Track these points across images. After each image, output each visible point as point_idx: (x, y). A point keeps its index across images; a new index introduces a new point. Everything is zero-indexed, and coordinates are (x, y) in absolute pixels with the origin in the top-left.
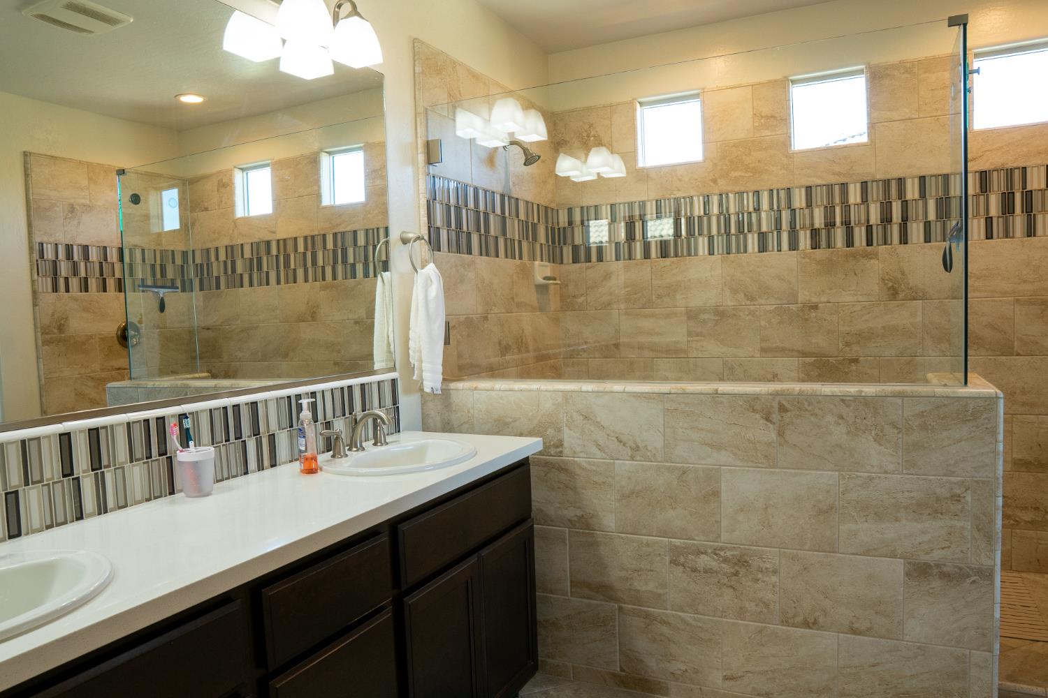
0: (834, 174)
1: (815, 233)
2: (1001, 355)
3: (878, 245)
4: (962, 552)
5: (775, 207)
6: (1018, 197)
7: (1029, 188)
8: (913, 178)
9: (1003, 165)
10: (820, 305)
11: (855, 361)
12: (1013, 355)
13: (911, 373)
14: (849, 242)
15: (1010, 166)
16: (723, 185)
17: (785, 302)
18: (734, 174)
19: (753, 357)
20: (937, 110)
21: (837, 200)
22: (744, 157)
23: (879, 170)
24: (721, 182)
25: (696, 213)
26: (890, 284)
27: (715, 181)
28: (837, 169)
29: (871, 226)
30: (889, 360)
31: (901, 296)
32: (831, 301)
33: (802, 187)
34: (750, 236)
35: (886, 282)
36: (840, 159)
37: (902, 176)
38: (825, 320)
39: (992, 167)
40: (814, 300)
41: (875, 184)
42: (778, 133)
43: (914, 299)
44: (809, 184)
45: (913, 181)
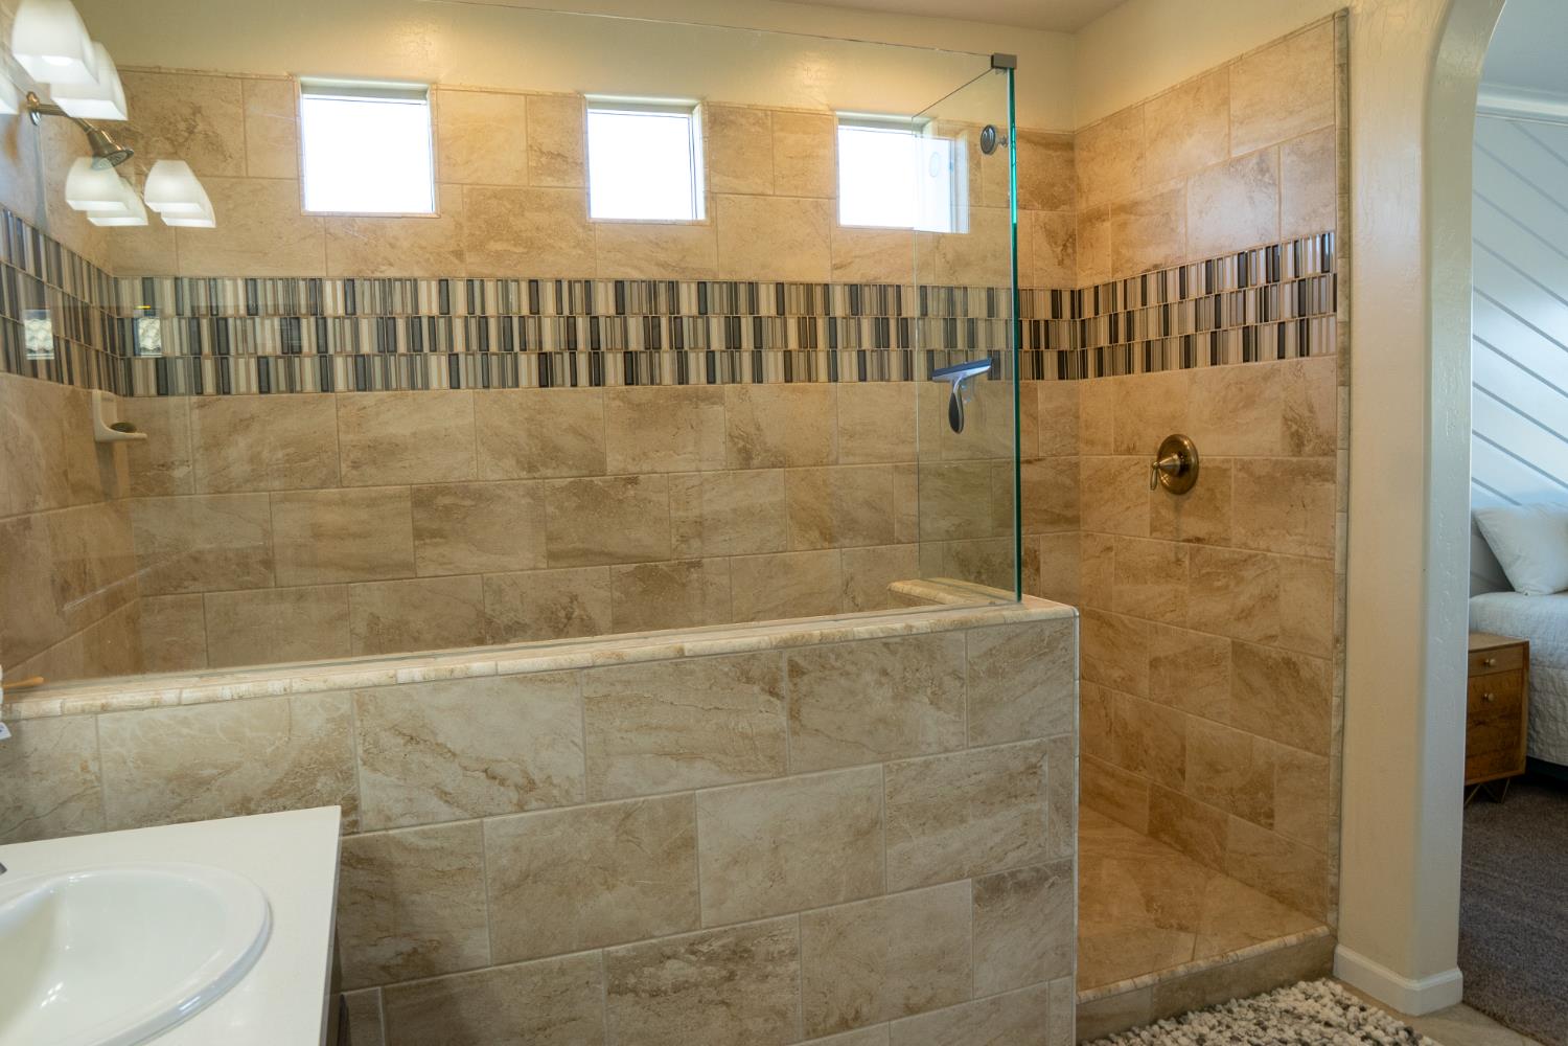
0: (658, 264)
1: (630, 358)
2: (881, 544)
3: (723, 383)
4: (1040, 846)
5: (566, 312)
6: (893, 324)
7: (904, 315)
8: (768, 284)
9: (875, 279)
10: (641, 477)
11: (698, 564)
12: (894, 543)
13: (772, 577)
14: (682, 377)
15: (884, 281)
16: (474, 264)
17: (585, 472)
18: (495, 246)
19: (535, 569)
20: (796, 187)
21: (663, 307)
22: (511, 218)
23: (722, 266)
24: (470, 258)
25: (424, 311)
26: (741, 444)
27: (459, 254)
28: (662, 257)
29: (713, 352)
30: (743, 559)
31: (755, 462)
32: (658, 470)
33: (608, 280)
34: (523, 358)
35: (736, 440)
36: (666, 242)
37: (754, 279)
38: (650, 502)
39: (864, 281)
40: (632, 468)
41: (717, 286)
42: (568, 185)
43: (774, 466)
44: (619, 277)
45: (768, 288)
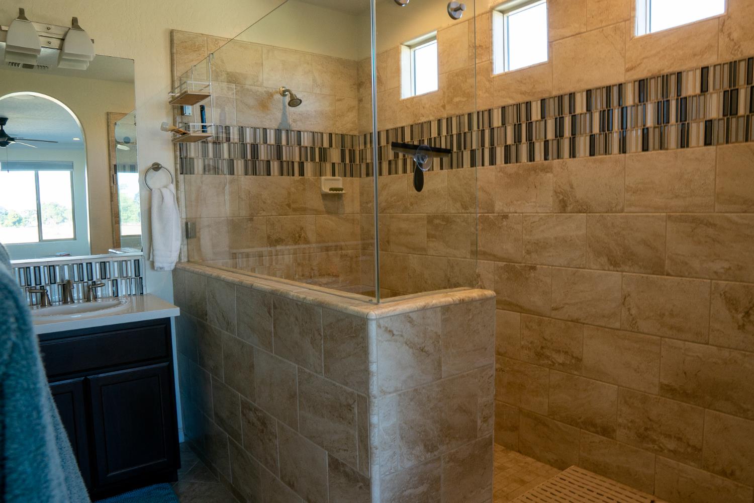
0: (521, 94)
1: (507, 148)
2: (653, 274)
3: (553, 159)
5: (481, 128)
6: (673, 104)
7: (683, 95)
8: (581, 92)
9: (659, 71)
10: (510, 215)
11: (533, 268)
12: (663, 275)
13: (575, 284)
14: (531, 158)
15: (666, 71)
16: (450, 111)
17: (486, 211)
18: (456, 100)
19: (465, 258)
20: (601, 21)
21: (523, 118)
22: (462, 85)
23: (554, 87)
24: (448, 107)
25: (433, 136)
26: (561, 197)
27: (444, 107)
28: (523, 88)
29: (548, 141)
30: (559, 270)
31: (569, 209)
32: (518, 211)
33: (499, 107)
34: (465, 153)
35: (558, 194)
36: (526, 79)
37: (572, 91)
38: (513, 229)
39: (650, 75)
40: (506, 210)
41: (552, 100)
42: (484, 60)
43: (580, 212)
44: (503, 104)
45: (582, 94)
